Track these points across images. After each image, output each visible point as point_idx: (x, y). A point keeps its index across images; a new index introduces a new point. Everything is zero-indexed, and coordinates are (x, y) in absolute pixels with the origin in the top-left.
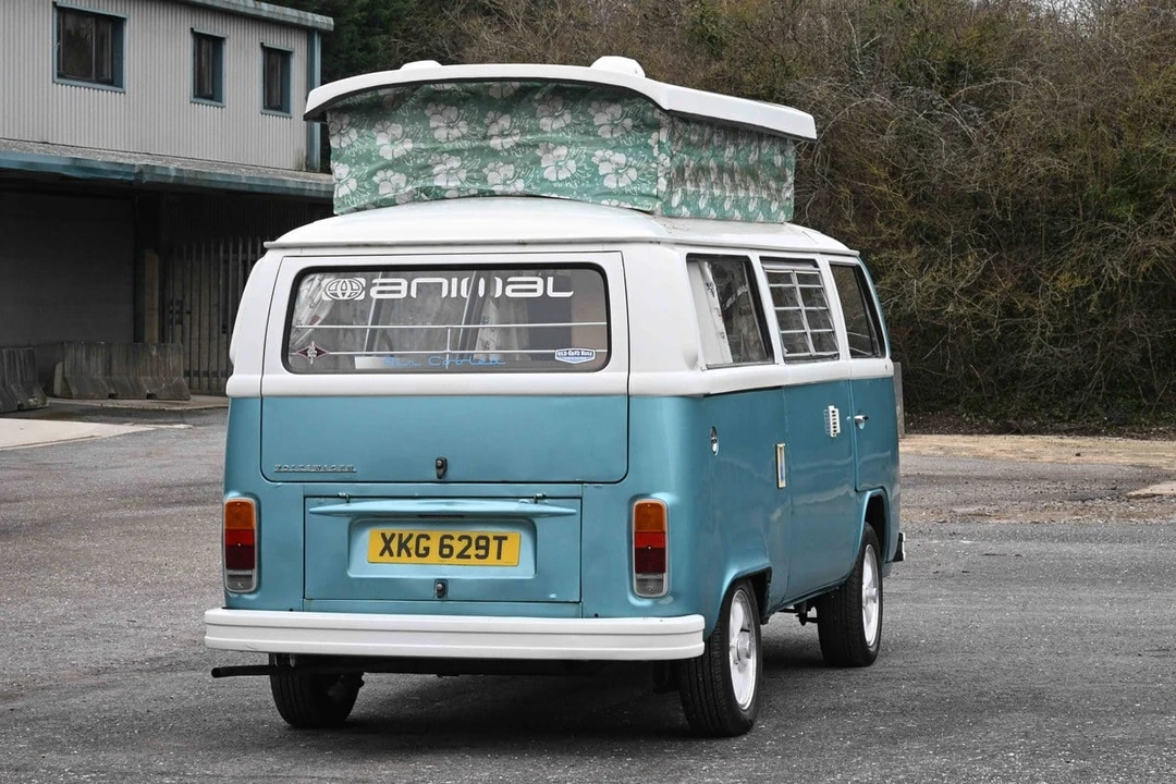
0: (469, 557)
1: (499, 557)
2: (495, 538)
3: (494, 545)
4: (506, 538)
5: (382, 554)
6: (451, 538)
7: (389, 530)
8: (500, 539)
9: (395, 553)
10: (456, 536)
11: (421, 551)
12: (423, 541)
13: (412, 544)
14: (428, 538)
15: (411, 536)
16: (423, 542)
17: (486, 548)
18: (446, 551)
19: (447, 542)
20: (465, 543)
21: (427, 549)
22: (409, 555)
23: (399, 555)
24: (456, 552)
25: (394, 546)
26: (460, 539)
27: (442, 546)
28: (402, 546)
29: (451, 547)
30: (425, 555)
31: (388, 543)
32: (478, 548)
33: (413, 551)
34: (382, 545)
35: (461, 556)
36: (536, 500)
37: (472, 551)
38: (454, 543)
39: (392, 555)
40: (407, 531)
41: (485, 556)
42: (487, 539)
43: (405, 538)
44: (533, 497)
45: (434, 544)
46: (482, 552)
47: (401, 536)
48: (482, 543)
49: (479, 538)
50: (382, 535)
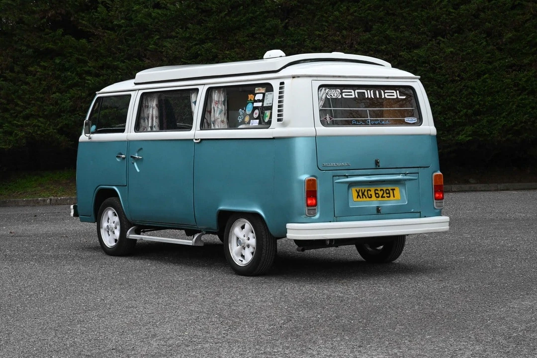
0: (384, 197)
1: (394, 197)
2: (391, 190)
3: (391, 192)
4: (394, 189)
5: (357, 198)
6: (378, 190)
7: (358, 188)
8: (393, 190)
9: (361, 196)
10: (379, 189)
11: (369, 196)
12: (369, 192)
13: (366, 193)
14: (370, 191)
15: (365, 190)
17: (389, 193)
18: (377, 195)
19: (377, 192)
20: (382, 191)
21: (371, 195)
22: (366, 198)
23: (363, 198)
24: (380, 195)
25: (360, 194)
27: (376, 194)
28: (363, 194)
29: (378, 194)
30: (371, 197)
31: (358, 193)
32: (387, 193)
33: (367, 196)
34: (357, 194)
35: (382, 197)
36: (406, 174)
37: (385, 195)
38: (379, 192)
39: (361, 198)
40: (363, 188)
41: (389, 197)
42: (388, 190)
43: (363, 191)
44: (405, 173)
45: (373, 193)
46: (388, 195)
47: (362, 190)
48: (388, 192)
49: (386, 190)
50: (356, 190)
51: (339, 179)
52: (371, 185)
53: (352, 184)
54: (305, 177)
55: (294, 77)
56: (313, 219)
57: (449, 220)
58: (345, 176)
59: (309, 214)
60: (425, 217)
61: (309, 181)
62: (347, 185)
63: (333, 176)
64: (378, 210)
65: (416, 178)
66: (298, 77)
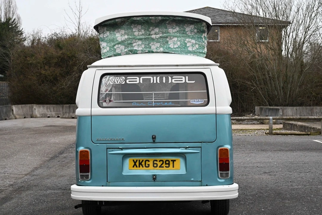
0: (163, 167)
1: (173, 167)
2: (172, 161)
3: (171, 163)
4: (175, 161)
5: (133, 167)
6: (157, 161)
7: (135, 159)
8: (173, 161)
10: (158, 161)
11: (147, 165)
13: (143, 163)
14: (149, 161)
15: (143, 161)
16: (147, 162)
17: (169, 164)
18: (155, 165)
19: (155, 162)
20: (161, 162)
21: (149, 165)
22: (143, 167)
23: (139, 167)
24: (159, 166)
25: (137, 164)
26: (160, 161)
27: (154, 164)
28: (140, 164)
29: (157, 164)
30: (148, 167)
31: (135, 163)
34: (133, 164)
37: (164, 165)
39: (137, 167)
40: (141, 159)
41: (169, 167)
42: (169, 161)
43: (141, 161)
44: (185, 147)
45: (151, 163)
46: (167, 165)
47: (139, 160)
49: (166, 161)
50: (133, 160)
51: (113, 151)
52: (150, 156)
53: (126, 156)
54: (80, 149)
58: (119, 148)
59: (81, 178)
60: (207, 185)
61: (81, 152)
62: (122, 156)
63: (107, 148)
64: (154, 178)
65: (199, 151)
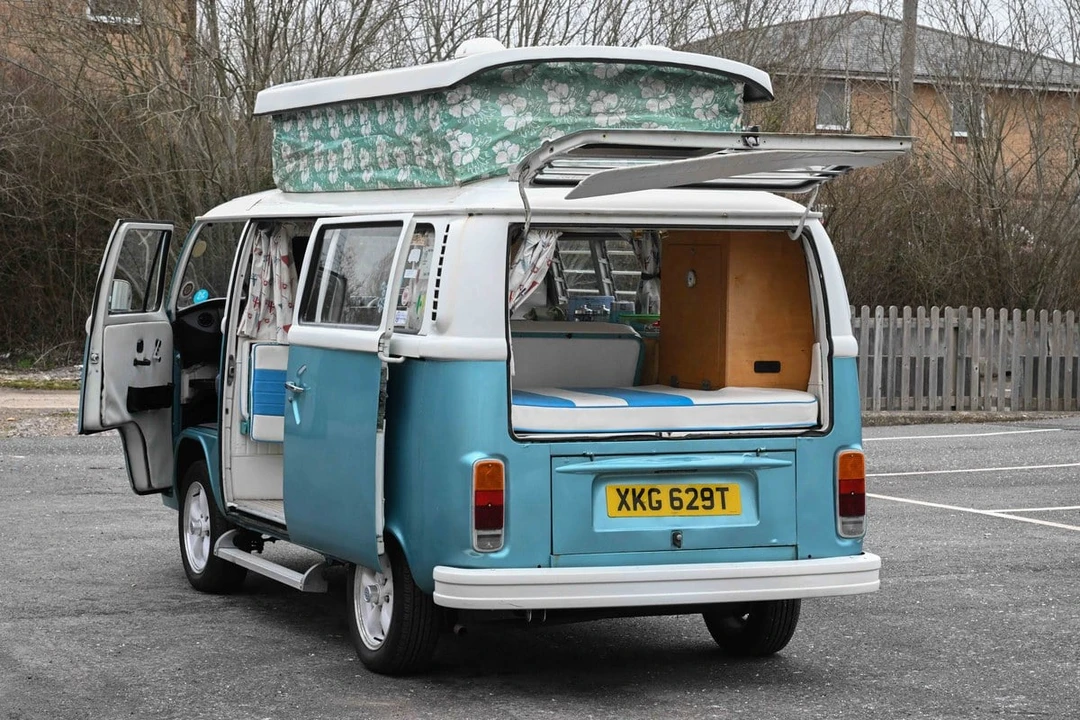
0: (697, 508)
1: (724, 507)
2: (718, 489)
3: (717, 496)
4: (727, 489)
5: (620, 509)
6: (679, 491)
7: (623, 485)
8: (723, 490)
9: (631, 506)
10: (683, 490)
11: (655, 505)
12: (654, 494)
13: (645, 498)
14: (659, 492)
15: (643, 491)
16: (655, 496)
17: (711, 498)
18: (677, 504)
19: (675, 494)
20: (692, 494)
21: (659, 502)
22: (644, 508)
23: (635, 509)
24: (685, 505)
25: (629, 499)
26: (687, 491)
27: (672, 499)
28: (637, 499)
29: (680, 500)
30: (659, 508)
31: (623, 498)
32: (704, 499)
33: (647, 505)
34: (619, 500)
35: (690, 507)
36: (758, 453)
37: (699, 502)
38: (682, 495)
39: (628, 509)
40: (637, 485)
41: (711, 507)
42: (710, 490)
43: (638, 492)
44: (756, 451)
45: (664, 497)
46: (708, 503)
47: (634, 490)
48: (707, 494)
49: (704, 490)
50: (618, 490)
51: (566, 463)
52: (659, 478)
53: (601, 477)
54: (475, 458)
55: (471, 215)
56: (493, 559)
57: (879, 566)
58: (584, 455)
59: (479, 546)
60: (810, 557)
61: (482, 467)
62: (591, 478)
63: (551, 457)
64: (676, 540)
65: (790, 462)
66: (479, 214)
